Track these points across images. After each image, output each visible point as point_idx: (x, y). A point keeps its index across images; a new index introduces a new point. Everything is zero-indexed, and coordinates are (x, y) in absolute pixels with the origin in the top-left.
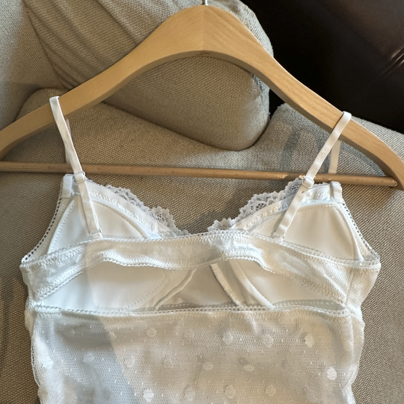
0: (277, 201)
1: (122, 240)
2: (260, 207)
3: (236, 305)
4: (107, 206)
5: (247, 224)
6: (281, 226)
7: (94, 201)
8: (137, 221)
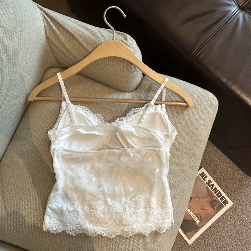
0: (141, 111)
1: (84, 125)
2: (134, 113)
3: (125, 148)
4: (78, 113)
5: (129, 119)
6: (142, 120)
7: (74, 111)
8: (89, 118)
